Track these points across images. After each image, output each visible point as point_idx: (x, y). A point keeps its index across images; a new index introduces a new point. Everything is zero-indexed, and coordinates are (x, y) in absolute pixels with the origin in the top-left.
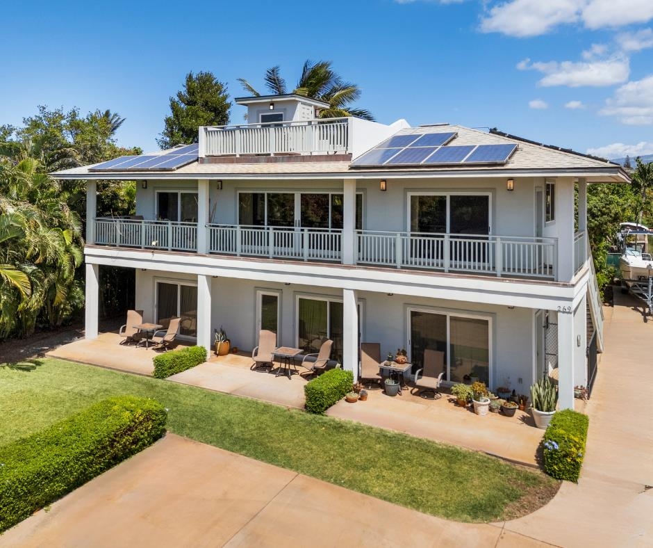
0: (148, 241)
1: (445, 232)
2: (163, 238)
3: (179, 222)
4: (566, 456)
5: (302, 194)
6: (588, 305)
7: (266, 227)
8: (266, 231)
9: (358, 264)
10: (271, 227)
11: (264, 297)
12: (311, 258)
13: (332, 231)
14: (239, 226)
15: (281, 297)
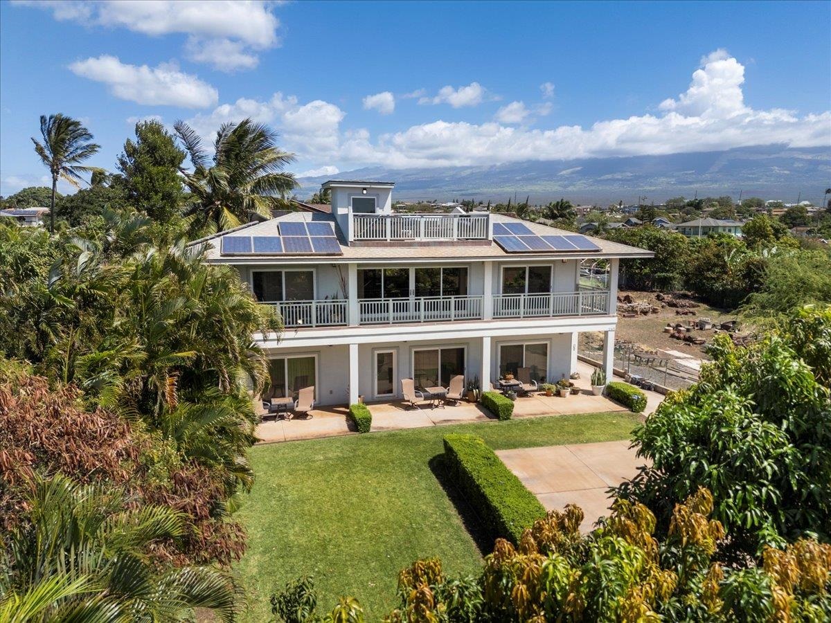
5: (416, 269)
9: (494, 318)
12: (457, 318)
13: (443, 298)
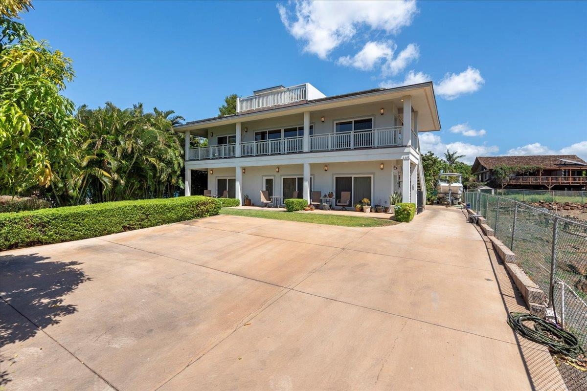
0: (213, 155)
1: (352, 130)
2: (220, 152)
3: (228, 144)
4: (404, 211)
5: (284, 129)
6: (418, 174)
7: (268, 140)
8: (267, 142)
9: (311, 151)
10: (270, 140)
11: (267, 180)
12: (289, 151)
14: (254, 142)
15: (275, 178)
